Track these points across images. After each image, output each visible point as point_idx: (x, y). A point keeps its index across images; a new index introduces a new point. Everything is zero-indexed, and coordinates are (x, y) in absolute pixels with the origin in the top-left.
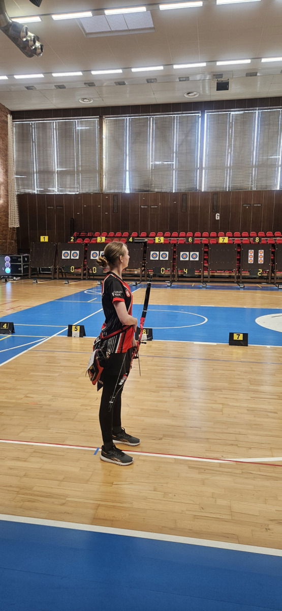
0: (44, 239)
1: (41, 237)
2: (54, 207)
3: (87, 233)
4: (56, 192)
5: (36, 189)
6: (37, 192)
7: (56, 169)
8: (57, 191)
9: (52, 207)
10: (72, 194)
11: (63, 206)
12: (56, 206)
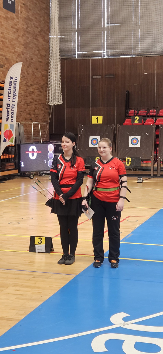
0: (97, 120)
1: (93, 117)
2: (101, 76)
3: (148, 110)
4: (104, 56)
5: (76, 52)
6: (78, 56)
7: (106, 25)
8: (105, 54)
9: (98, 77)
10: (128, 58)
11: (114, 75)
12: (105, 75)
